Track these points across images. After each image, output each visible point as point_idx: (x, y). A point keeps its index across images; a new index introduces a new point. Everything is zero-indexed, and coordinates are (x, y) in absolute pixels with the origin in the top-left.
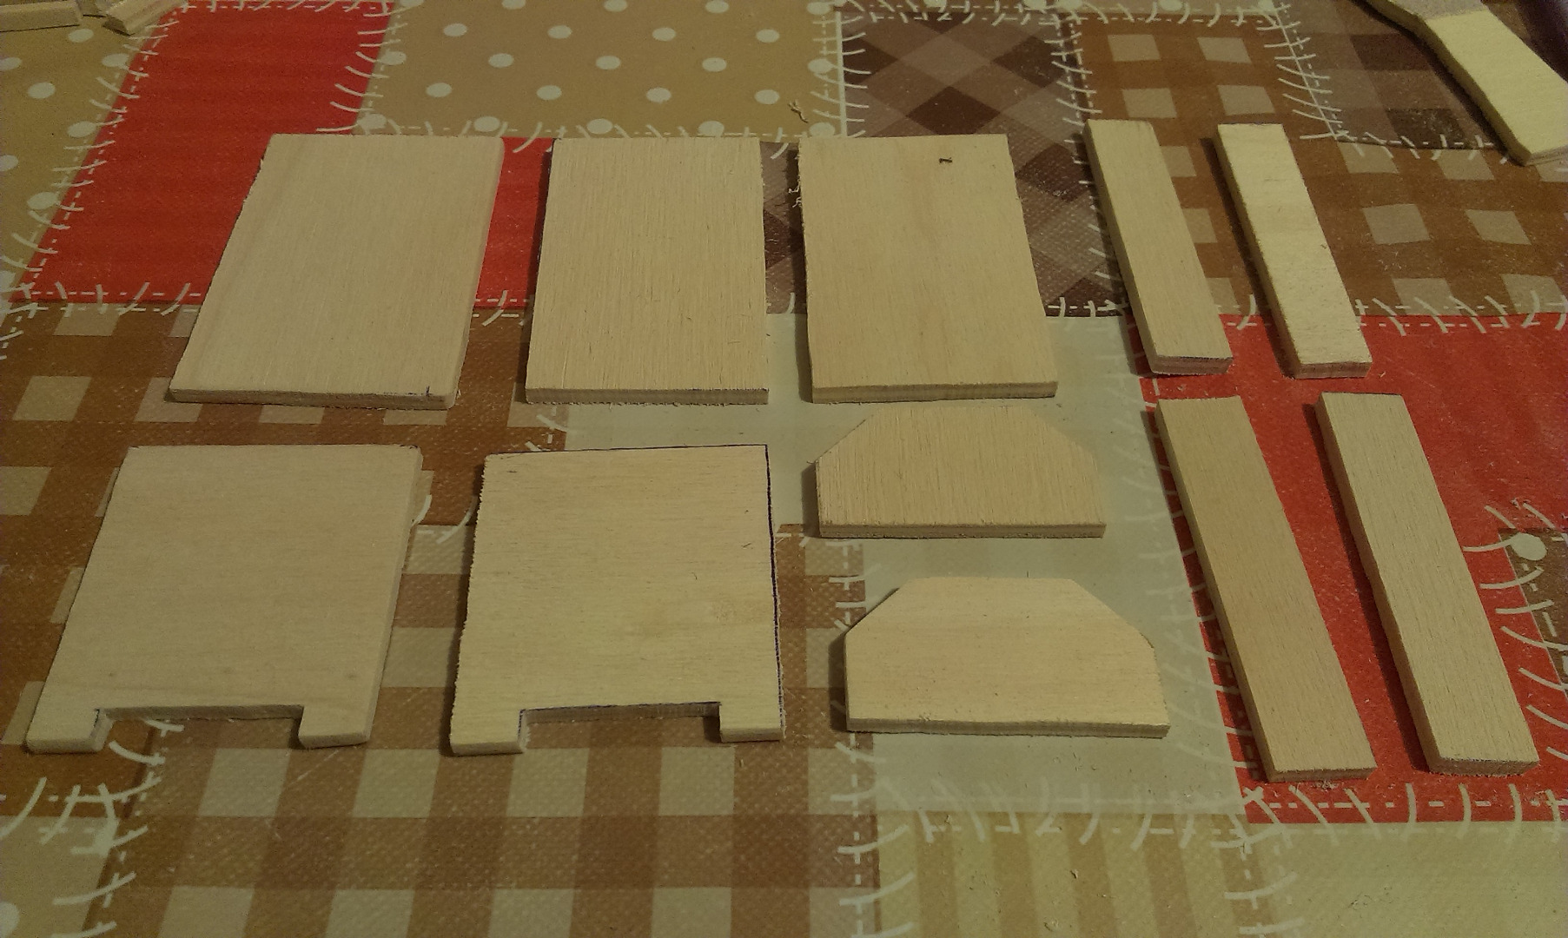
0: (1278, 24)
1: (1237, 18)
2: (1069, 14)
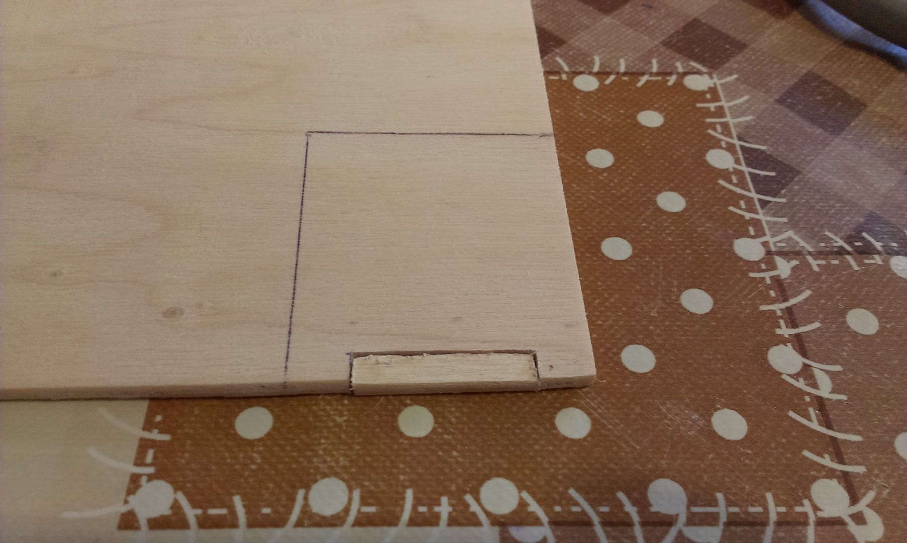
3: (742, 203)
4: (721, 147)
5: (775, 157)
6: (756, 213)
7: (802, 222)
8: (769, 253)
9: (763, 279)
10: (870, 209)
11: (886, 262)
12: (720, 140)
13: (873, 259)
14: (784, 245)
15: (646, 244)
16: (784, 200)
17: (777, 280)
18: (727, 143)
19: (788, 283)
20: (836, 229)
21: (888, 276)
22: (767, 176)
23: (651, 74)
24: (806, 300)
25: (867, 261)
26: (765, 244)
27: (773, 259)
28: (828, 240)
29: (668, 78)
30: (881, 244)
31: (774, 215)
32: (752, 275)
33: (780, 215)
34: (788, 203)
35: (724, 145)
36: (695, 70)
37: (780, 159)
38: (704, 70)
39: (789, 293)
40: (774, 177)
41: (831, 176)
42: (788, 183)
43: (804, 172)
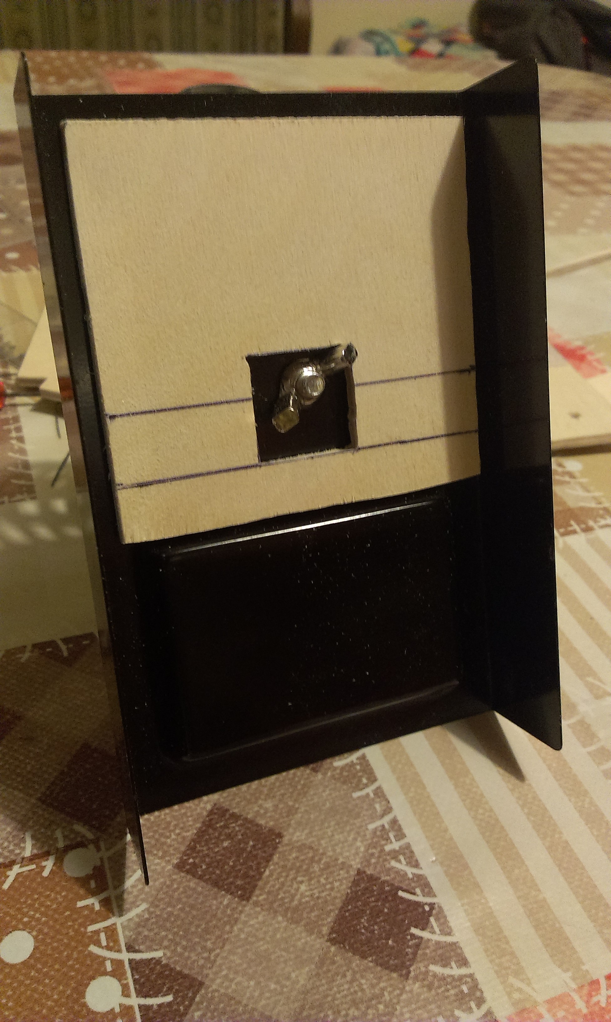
4: (105, 973)
5: (172, 966)
12: (105, 959)
18: (113, 961)
22: (160, 1006)
23: (24, 861)
29: (44, 864)
35: (109, 966)
36: (79, 839)
37: (178, 968)
38: (90, 835)
40: (170, 1004)
41: (239, 979)
42: (187, 1008)
43: (207, 983)
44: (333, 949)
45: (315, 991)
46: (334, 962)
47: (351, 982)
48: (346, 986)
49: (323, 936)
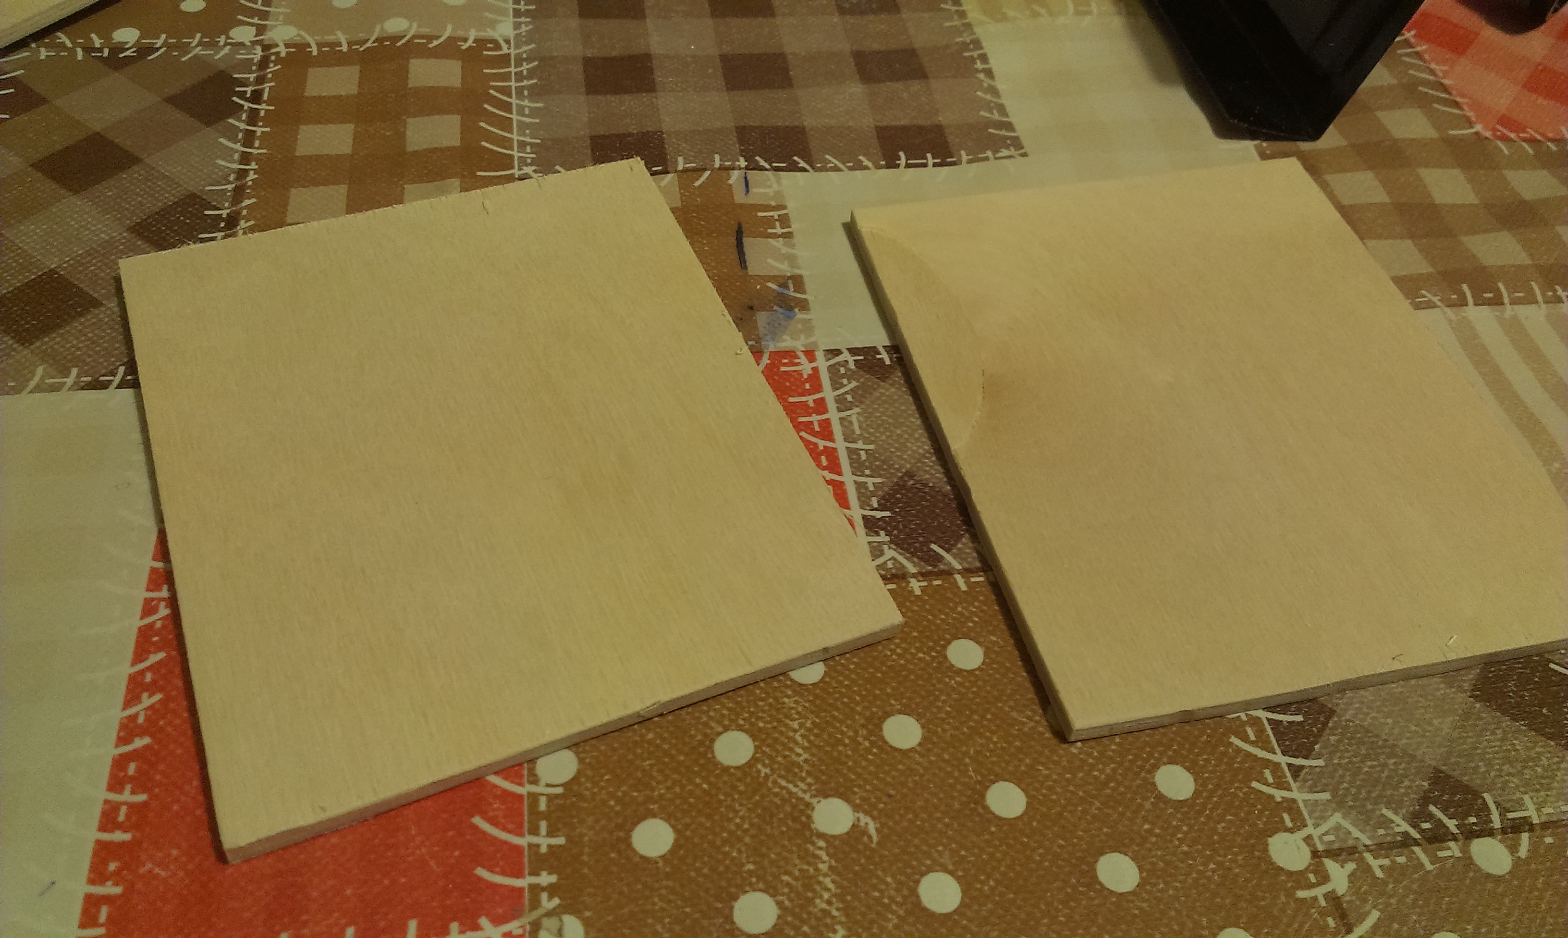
0: (509, 49)
1: (465, 40)
2: (277, 46)
3: (1267, 774)
6: (1289, 789)
7: (1350, 798)
8: (1315, 854)
9: (1315, 899)
10: (1434, 763)
11: (1465, 850)
13: (1449, 848)
14: (1331, 838)
15: (1154, 860)
16: (1320, 762)
17: (1333, 898)
19: (1348, 902)
20: (1395, 805)
21: (1471, 874)
22: (1290, 723)
24: (1375, 927)
25: (1441, 854)
26: (1308, 839)
27: (1323, 864)
28: (1386, 823)
30: (1455, 822)
31: (1312, 790)
32: (1301, 894)
33: (1318, 789)
34: (1326, 766)
39: (1352, 918)
40: (1299, 723)
41: (1374, 714)
42: (1321, 731)
43: (1338, 711)
44: (1478, 705)
45: (1462, 741)
46: (1481, 719)
47: (1503, 740)
48: (1498, 743)
49: (1465, 691)
